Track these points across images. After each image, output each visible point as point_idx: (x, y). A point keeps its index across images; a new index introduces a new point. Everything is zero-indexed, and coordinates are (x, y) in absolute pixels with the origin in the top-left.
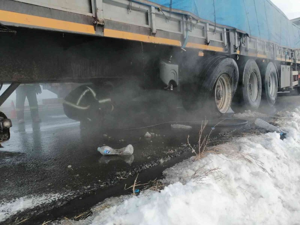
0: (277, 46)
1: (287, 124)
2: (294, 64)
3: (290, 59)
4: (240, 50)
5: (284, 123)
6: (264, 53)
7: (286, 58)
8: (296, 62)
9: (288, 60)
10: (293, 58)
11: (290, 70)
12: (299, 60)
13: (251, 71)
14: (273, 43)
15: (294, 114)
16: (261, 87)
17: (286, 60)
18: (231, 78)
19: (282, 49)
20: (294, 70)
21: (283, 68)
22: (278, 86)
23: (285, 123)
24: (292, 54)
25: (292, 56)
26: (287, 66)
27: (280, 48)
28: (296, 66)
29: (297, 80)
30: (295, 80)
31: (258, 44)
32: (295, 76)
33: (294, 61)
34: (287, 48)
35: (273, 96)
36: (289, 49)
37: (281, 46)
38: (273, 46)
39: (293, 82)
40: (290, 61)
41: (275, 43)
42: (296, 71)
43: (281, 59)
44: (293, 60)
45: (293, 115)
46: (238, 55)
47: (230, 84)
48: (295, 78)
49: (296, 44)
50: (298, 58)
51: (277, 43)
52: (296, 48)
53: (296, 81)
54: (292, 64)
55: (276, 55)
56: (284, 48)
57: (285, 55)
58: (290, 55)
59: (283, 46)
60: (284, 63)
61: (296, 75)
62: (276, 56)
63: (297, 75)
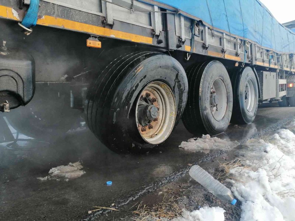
0: (258, 47)
1: (249, 176)
2: (281, 71)
3: (275, 64)
4: (191, 46)
5: (244, 175)
6: (237, 55)
7: (270, 62)
8: (283, 68)
9: (272, 66)
10: (280, 64)
11: (277, 78)
12: (294, 68)
13: (214, 77)
14: (250, 41)
15: (271, 147)
16: (231, 99)
17: (269, 65)
18: (174, 87)
19: (265, 52)
20: (281, 78)
21: (266, 75)
22: (259, 97)
23: (246, 175)
24: (278, 58)
25: (278, 61)
26: (271, 73)
27: (261, 50)
28: (284, 73)
29: (286, 90)
30: (282, 90)
31: (225, 40)
32: (282, 85)
33: (281, 68)
34: (271, 51)
35: (251, 111)
36: (274, 52)
37: (262, 47)
38: (251, 46)
39: (279, 93)
40: (276, 67)
41: (253, 43)
42: (284, 79)
43: (264, 64)
44: (280, 66)
45: (268, 149)
46: (189, 52)
47: (172, 96)
48: (282, 88)
49: (284, 47)
50: (286, 65)
51: (257, 42)
52: (284, 52)
53: (284, 90)
54: (278, 71)
55: (255, 57)
56: (268, 51)
57: (268, 60)
58: (276, 60)
59: (265, 47)
60: (268, 69)
61: (284, 84)
62: (256, 60)
63: (286, 84)
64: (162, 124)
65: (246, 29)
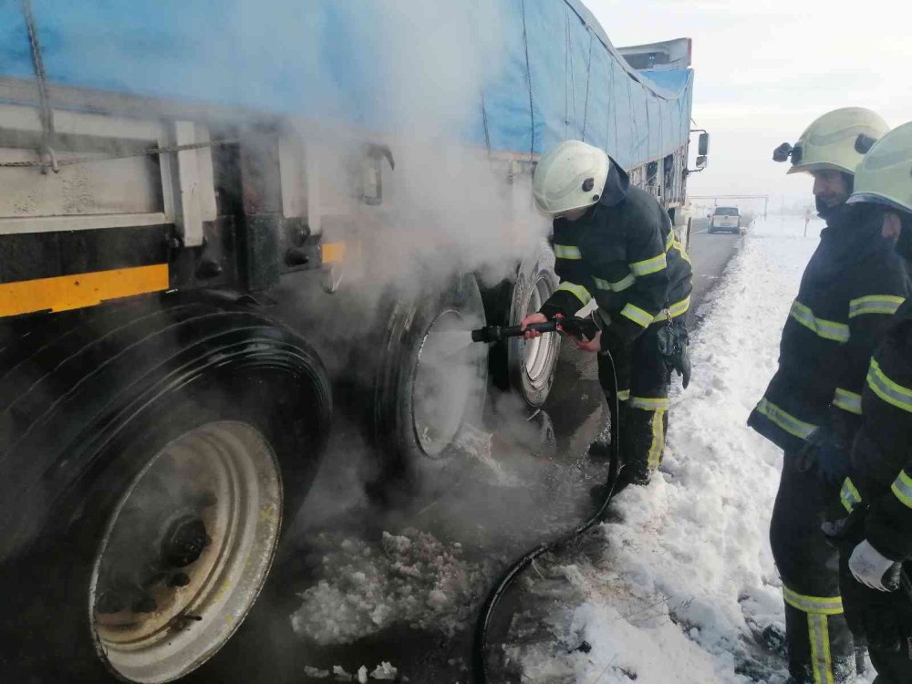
64: (226, 554)
65: (539, 125)
